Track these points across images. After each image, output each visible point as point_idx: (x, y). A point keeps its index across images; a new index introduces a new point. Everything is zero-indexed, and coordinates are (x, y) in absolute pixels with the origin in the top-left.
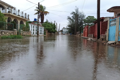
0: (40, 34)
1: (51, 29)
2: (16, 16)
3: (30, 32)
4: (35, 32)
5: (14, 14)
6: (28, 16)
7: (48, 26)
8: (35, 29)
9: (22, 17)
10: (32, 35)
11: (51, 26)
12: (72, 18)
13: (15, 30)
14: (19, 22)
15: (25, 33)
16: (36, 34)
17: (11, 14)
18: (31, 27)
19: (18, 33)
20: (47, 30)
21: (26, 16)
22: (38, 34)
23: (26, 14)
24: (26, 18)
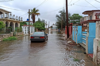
0: (31, 32)
1: (41, 28)
2: (12, 20)
3: (23, 33)
4: (27, 32)
5: (10, 18)
6: (22, 18)
7: (38, 25)
8: (27, 29)
9: (17, 20)
10: (25, 34)
11: (40, 25)
12: (60, 16)
13: (11, 32)
14: (14, 24)
15: (19, 34)
16: (28, 33)
17: (8, 19)
18: (24, 29)
19: (14, 34)
20: (37, 28)
21: (20, 19)
22: (29, 33)
23: (19, 17)
24: (20, 20)
